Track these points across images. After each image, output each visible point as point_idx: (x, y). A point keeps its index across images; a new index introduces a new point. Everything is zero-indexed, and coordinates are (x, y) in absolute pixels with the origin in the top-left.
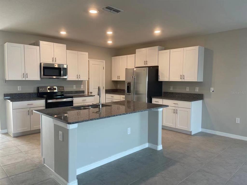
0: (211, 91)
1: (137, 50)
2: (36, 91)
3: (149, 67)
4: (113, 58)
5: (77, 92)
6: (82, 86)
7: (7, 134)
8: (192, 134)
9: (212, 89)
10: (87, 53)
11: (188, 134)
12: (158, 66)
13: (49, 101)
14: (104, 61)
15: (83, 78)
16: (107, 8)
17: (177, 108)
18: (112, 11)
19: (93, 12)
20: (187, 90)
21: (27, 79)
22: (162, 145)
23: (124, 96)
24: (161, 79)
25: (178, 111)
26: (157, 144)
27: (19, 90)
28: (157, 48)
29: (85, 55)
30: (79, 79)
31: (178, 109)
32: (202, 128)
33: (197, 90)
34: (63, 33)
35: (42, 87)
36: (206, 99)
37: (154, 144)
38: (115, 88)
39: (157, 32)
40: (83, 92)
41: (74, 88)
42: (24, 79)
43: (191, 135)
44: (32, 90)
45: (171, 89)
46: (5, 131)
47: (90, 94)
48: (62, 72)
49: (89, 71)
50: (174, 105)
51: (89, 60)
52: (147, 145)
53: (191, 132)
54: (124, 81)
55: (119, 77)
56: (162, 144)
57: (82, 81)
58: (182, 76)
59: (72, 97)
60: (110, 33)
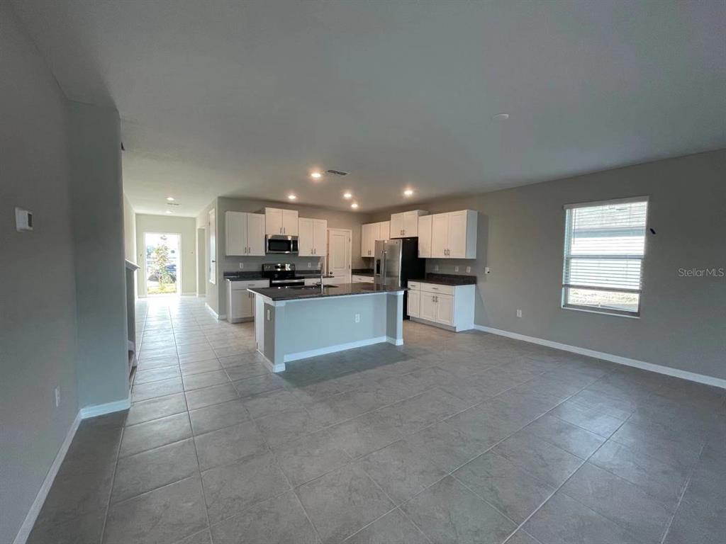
0: (486, 273)
1: (392, 216)
2: (260, 270)
3: (404, 239)
4: (363, 226)
5: (311, 272)
6: (320, 264)
7: (225, 320)
8: (457, 331)
9: (487, 269)
10: (326, 221)
11: (452, 331)
12: (417, 238)
13: (273, 282)
14: (351, 231)
15: (321, 253)
16: (329, 171)
17: (437, 295)
18: (337, 174)
19: (316, 175)
20: (457, 271)
21: (250, 255)
22: (402, 340)
23: (373, 278)
24: (422, 255)
25: (439, 299)
26: (395, 337)
27: (241, 267)
28: (416, 212)
29: (323, 223)
30: (314, 255)
31: (439, 296)
32: (475, 323)
33: (469, 271)
34: (292, 198)
35: (268, 265)
36: (480, 284)
37: (391, 337)
38: (366, 268)
39: (408, 193)
40: (319, 272)
41: (309, 267)
42: (246, 255)
43: (455, 332)
44: (255, 268)
45: (437, 270)
46: (224, 317)
47: (329, 275)
48: (292, 246)
49: (328, 244)
50: (434, 291)
51: (330, 229)
52: (384, 339)
53: (455, 328)
54: (373, 258)
55: (370, 253)
56: (403, 338)
57: (319, 257)
58: (447, 252)
59: (303, 278)
60: (348, 195)
